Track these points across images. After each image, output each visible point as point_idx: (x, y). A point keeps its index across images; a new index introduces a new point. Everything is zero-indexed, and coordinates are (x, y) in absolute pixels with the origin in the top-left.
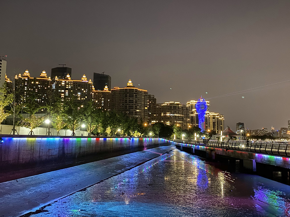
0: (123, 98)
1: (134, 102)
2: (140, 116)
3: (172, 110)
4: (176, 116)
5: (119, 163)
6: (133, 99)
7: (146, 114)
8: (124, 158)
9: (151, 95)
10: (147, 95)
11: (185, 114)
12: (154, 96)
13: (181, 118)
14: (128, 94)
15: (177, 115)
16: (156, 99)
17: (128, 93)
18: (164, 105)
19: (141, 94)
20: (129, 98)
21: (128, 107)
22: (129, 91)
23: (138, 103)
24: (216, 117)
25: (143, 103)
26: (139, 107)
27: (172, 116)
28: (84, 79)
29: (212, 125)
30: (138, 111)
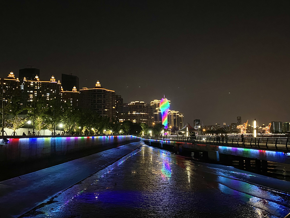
0: (92, 98)
1: (103, 102)
2: (108, 115)
3: (138, 109)
4: (141, 115)
5: (100, 159)
6: (102, 99)
7: (114, 113)
8: (103, 154)
9: (118, 95)
10: (114, 96)
11: (149, 113)
12: (121, 96)
13: (146, 116)
14: (97, 95)
15: (143, 113)
16: (123, 99)
17: (96, 93)
18: (130, 104)
19: (109, 95)
20: (98, 98)
21: (96, 107)
22: (98, 92)
23: (106, 103)
24: (177, 114)
25: (111, 103)
26: (108, 107)
27: (137, 114)
28: (53, 80)
29: (173, 122)
30: (106, 110)
